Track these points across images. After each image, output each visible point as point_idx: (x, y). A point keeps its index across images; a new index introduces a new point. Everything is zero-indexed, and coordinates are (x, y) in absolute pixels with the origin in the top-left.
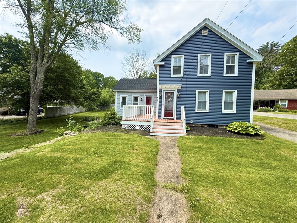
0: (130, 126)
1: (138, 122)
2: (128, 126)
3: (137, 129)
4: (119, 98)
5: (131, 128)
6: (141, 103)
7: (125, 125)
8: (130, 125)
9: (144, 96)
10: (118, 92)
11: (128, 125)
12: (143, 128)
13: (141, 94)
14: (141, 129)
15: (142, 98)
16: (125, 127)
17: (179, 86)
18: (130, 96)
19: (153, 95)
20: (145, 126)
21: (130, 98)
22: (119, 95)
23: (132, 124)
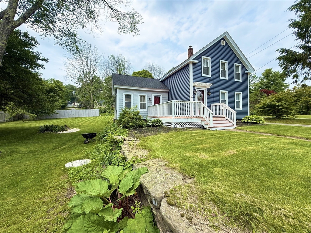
0: (181, 125)
1: (190, 119)
2: (179, 125)
3: (188, 127)
4: (121, 96)
5: (183, 126)
6: (149, 103)
7: (176, 124)
8: (182, 123)
9: (152, 95)
10: (119, 89)
11: (179, 123)
12: (193, 126)
13: (150, 93)
14: (192, 127)
15: (150, 98)
16: (176, 126)
17: (209, 85)
18: (136, 95)
19: (161, 95)
20: (195, 123)
21: (137, 97)
22: (121, 92)
23: (184, 122)
